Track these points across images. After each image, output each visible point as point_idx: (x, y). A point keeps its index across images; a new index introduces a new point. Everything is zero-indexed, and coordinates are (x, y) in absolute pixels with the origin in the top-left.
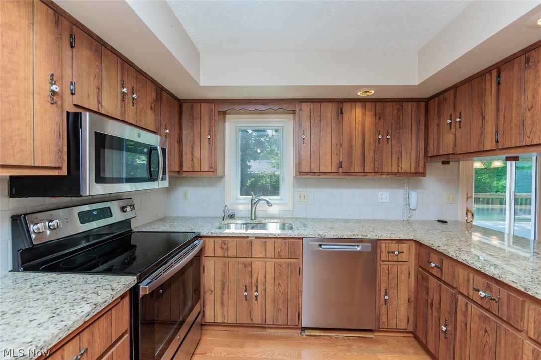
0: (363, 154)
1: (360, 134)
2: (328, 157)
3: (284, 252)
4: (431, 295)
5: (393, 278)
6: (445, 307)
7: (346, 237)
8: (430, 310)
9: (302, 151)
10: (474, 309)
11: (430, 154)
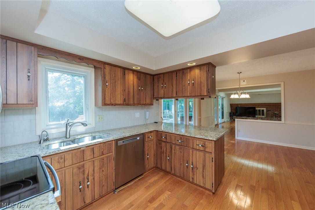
0: (134, 95)
1: (132, 86)
2: (119, 96)
3: (105, 151)
4: (163, 149)
5: (150, 148)
6: (168, 150)
7: (134, 134)
8: (163, 155)
9: (106, 92)
10: (177, 147)
11: (155, 97)
